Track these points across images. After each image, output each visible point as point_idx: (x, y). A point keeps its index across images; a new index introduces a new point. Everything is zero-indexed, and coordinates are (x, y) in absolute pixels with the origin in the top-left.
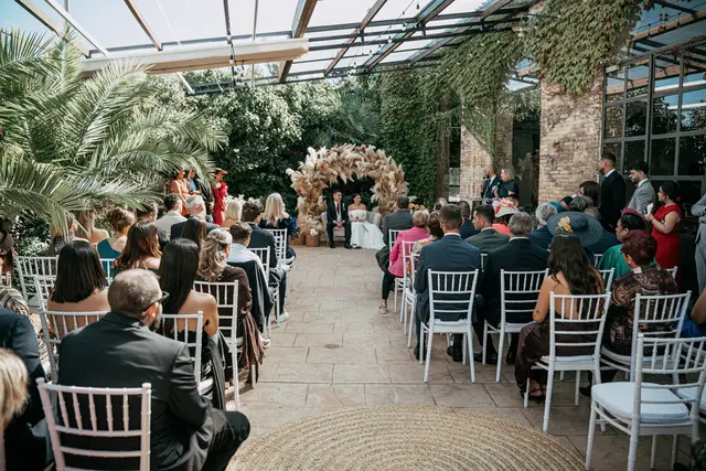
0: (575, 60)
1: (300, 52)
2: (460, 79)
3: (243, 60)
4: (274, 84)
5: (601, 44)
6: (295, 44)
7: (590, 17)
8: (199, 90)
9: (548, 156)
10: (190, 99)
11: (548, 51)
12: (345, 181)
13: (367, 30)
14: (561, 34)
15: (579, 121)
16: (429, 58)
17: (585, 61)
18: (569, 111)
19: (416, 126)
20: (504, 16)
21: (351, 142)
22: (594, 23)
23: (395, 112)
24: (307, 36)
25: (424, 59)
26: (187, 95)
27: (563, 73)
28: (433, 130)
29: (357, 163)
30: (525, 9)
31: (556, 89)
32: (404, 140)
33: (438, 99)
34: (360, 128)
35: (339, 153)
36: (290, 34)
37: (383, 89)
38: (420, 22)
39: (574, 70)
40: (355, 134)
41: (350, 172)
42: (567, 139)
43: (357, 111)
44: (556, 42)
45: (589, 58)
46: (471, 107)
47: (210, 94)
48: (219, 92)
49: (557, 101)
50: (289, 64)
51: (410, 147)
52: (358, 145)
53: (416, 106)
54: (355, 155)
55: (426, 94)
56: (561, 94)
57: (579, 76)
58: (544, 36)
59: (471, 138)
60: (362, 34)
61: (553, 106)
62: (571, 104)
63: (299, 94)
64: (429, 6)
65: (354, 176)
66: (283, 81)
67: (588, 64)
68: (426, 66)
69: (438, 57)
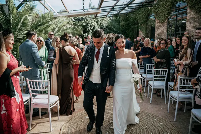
0: (162, 15)
1: (99, 13)
2: (138, 18)
3: (86, 14)
4: (93, 19)
5: (167, 11)
6: (98, 11)
7: (165, 5)
8: (76, 20)
9: (157, 37)
10: (74, 22)
11: (157, 12)
12: (110, 42)
13: (115, 7)
14: (159, 8)
15: (163, 29)
16: (132, 12)
17: (164, 15)
18: (161, 26)
19: (129, 29)
20: (148, 3)
21: (112, 33)
22: (166, 6)
23: (123, 25)
24: (101, 9)
25: (131, 12)
26: (73, 21)
27: (160, 18)
28: (133, 30)
29: (113, 38)
30: (153, 2)
31: (158, 21)
32: (125, 32)
33: (134, 22)
34: (115, 29)
35: (109, 36)
36: (97, 8)
37: (121, 19)
38: (127, 5)
39: (162, 17)
40: (113, 31)
41: (111, 40)
42: (160, 33)
43: (114, 25)
44: (158, 11)
45: (164, 14)
46: (141, 25)
47: (78, 21)
48: (80, 21)
49: (158, 24)
50: (97, 15)
51: (127, 34)
52: (114, 33)
53: (128, 24)
54: (113, 36)
55: (131, 21)
56: (159, 22)
57: (163, 18)
58: (156, 8)
59: (141, 32)
60: (114, 8)
61: (158, 25)
62: (161, 25)
63: (100, 21)
64: (129, 1)
65: (112, 41)
66: (95, 18)
67: (164, 16)
68: (131, 14)
69: (134, 12)
